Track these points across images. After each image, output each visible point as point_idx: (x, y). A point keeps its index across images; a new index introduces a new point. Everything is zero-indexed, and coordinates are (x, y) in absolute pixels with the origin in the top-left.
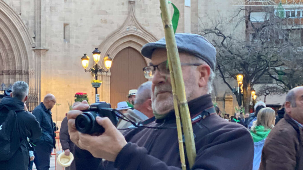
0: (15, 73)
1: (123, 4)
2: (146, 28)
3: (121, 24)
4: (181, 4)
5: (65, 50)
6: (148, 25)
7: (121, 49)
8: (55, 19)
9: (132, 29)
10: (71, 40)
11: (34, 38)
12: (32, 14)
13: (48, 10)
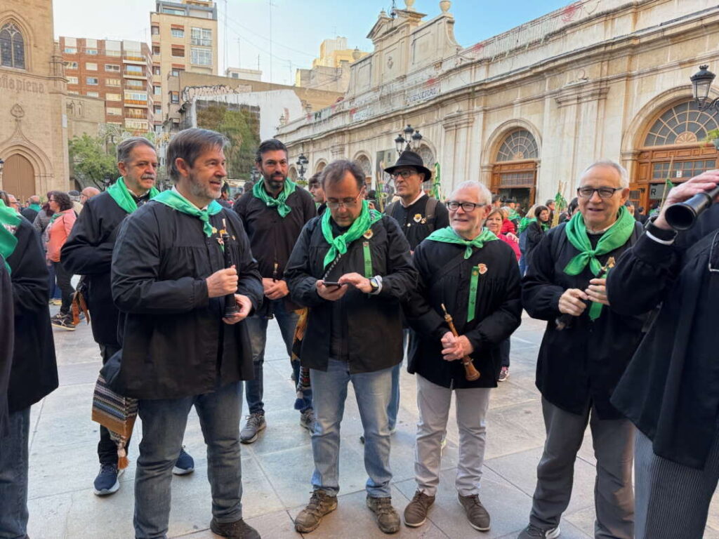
1: (11, 121)
6: (32, 139)
7: (10, 155)
9: (19, 141)
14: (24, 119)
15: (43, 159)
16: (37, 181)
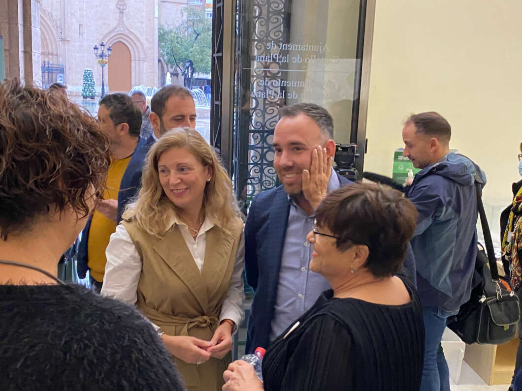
0: (49, 54)
1: (116, 13)
2: (131, 30)
3: (115, 26)
4: (153, 16)
5: (80, 41)
6: (131, 28)
7: (114, 42)
8: (74, 21)
9: (121, 29)
10: (84, 35)
11: (61, 33)
12: (59, 17)
13: (69, 15)
14: (126, 11)
15: (138, 44)
16: (133, 64)
